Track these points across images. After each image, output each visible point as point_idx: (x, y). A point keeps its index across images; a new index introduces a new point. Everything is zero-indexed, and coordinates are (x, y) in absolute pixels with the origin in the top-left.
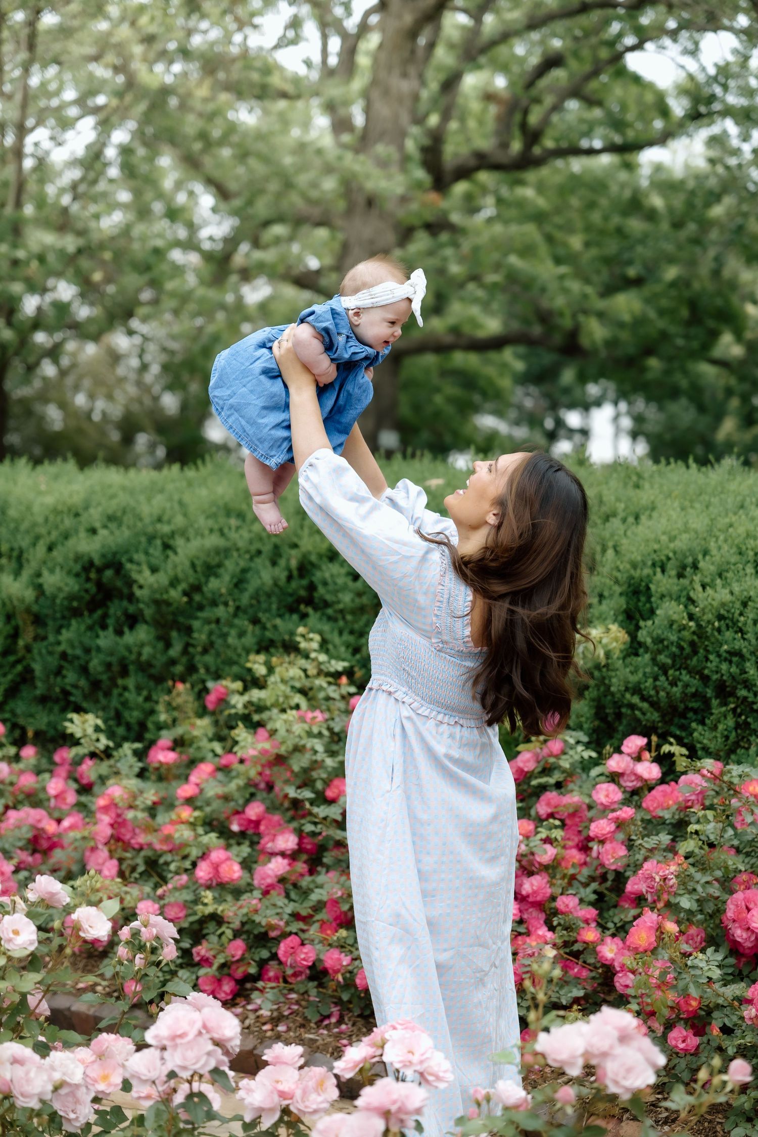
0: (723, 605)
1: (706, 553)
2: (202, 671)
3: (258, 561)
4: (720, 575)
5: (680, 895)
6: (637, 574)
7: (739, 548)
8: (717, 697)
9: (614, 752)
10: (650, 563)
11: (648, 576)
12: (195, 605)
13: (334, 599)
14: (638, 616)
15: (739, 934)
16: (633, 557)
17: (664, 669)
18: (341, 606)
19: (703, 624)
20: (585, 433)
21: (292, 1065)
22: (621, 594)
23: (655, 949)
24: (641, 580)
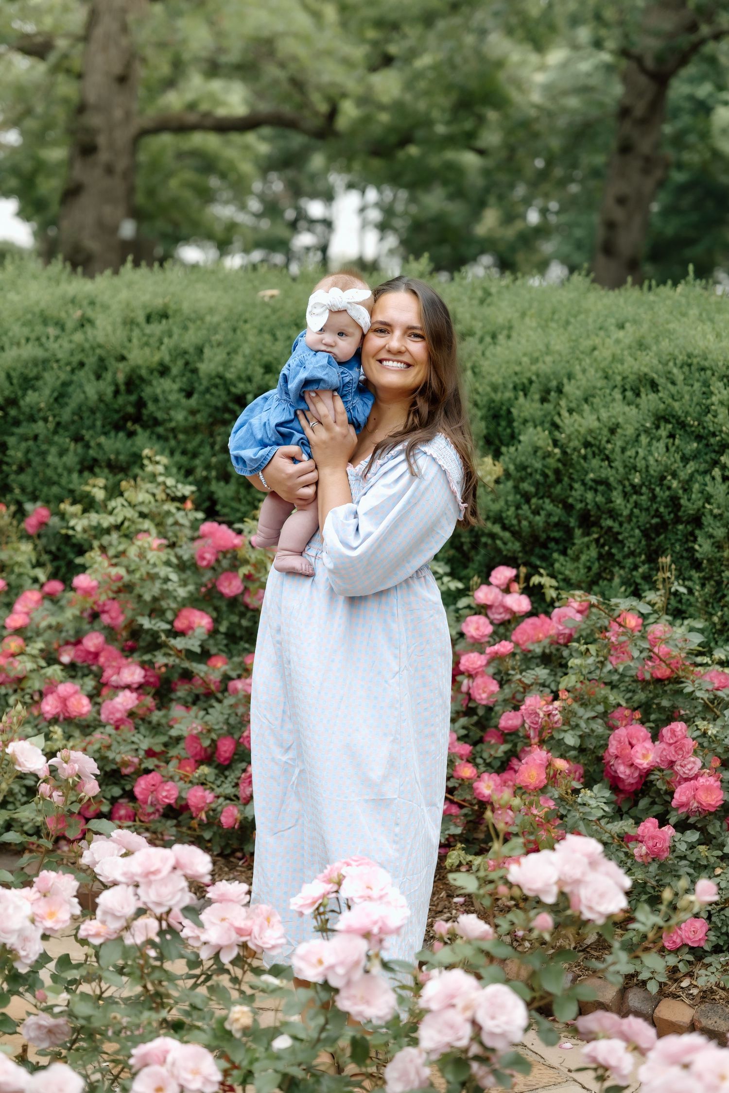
0: (591, 431)
1: (570, 377)
2: (17, 491)
3: (82, 373)
4: (586, 400)
5: (565, 731)
6: (497, 397)
7: (604, 371)
8: (580, 527)
9: (482, 583)
10: (511, 386)
11: (509, 399)
12: (9, 420)
13: (165, 417)
14: (497, 442)
15: (622, 771)
16: (494, 379)
17: (527, 497)
18: (173, 424)
19: (569, 451)
20: (328, 224)
21: (238, 902)
22: (482, 418)
23: (545, 787)
24: (502, 404)
